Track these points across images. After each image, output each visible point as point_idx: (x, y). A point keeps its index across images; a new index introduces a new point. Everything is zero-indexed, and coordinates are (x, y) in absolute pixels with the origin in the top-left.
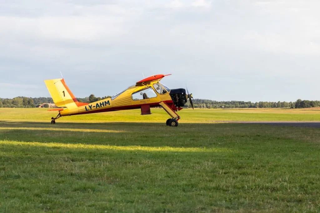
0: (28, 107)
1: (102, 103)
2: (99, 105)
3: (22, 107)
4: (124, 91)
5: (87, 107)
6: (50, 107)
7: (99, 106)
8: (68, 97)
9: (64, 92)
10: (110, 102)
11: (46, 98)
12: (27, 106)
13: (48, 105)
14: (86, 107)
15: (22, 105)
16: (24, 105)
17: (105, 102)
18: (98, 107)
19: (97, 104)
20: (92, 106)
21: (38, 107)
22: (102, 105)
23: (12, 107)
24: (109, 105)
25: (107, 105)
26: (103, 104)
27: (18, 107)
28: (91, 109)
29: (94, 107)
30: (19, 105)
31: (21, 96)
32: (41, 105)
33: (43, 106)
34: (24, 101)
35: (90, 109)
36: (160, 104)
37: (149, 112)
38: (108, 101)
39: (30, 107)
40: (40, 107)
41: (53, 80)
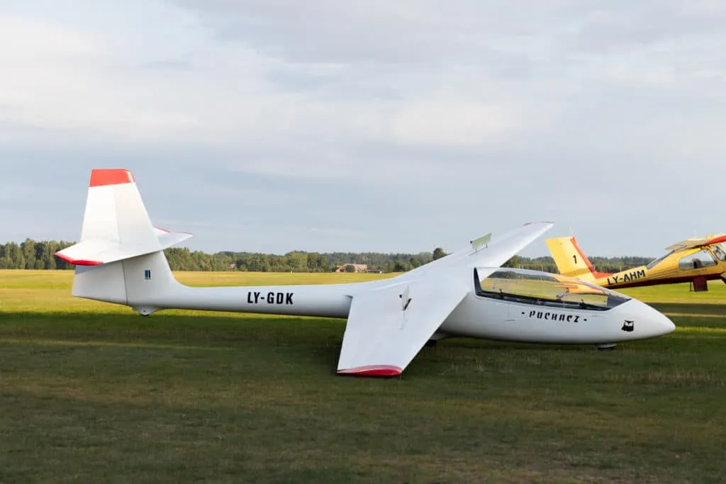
0: (317, 271)
1: (633, 274)
2: (629, 276)
3: (305, 271)
4: (665, 257)
5: (610, 280)
6: (356, 271)
7: (628, 278)
8: (582, 265)
9: (575, 257)
10: (646, 271)
11: (345, 255)
12: (315, 269)
13: (354, 267)
14: (608, 280)
15: (306, 268)
16: (310, 267)
17: (638, 272)
18: (627, 280)
19: (626, 275)
20: (618, 279)
21: (334, 270)
22: (634, 277)
23: (287, 271)
24: (644, 275)
25: (642, 277)
26: (635, 275)
27: (299, 272)
28: (616, 282)
29: (621, 279)
30: (301, 268)
31: (299, 250)
32: (341, 267)
33: (344, 269)
34: (309, 260)
35: (614, 282)
36: (722, 275)
37: (704, 288)
38: (643, 271)
39: (322, 272)
40: (338, 271)
41: (560, 239)
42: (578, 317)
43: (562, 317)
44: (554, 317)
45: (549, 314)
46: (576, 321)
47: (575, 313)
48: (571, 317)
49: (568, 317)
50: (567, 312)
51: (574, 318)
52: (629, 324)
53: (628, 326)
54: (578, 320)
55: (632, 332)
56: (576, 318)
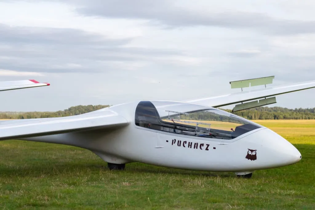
42: (208, 145)
43: (196, 146)
44: (190, 145)
45: (186, 142)
46: (207, 149)
47: (205, 141)
48: (202, 145)
49: (201, 145)
50: (200, 141)
51: (205, 146)
52: (252, 153)
53: (251, 155)
54: (208, 148)
55: (255, 160)
56: (207, 146)
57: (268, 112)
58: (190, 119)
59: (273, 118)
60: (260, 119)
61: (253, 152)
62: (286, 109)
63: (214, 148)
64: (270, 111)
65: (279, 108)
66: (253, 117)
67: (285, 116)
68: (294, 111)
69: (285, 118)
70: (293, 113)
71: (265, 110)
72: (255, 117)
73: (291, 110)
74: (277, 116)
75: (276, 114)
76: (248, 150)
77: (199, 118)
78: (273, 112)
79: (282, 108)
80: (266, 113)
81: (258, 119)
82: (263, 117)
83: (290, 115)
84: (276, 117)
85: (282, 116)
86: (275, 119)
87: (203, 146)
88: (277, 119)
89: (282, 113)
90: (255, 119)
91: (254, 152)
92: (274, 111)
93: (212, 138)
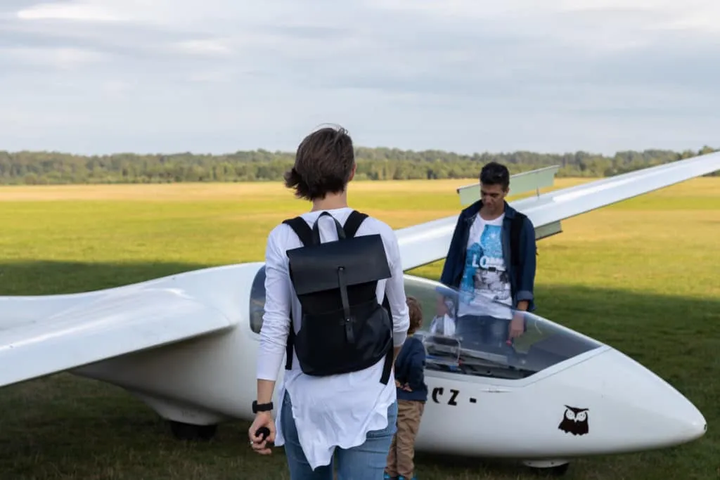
52: (576, 416)
53: (573, 420)
54: (456, 400)
55: (584, 435)
56: (452, 394)
57: (413, 162)
58: (239, 179)
59: (425, 175)
60: (396, 178)
61: (579, 414)
62: (453, 155)
63: (473, 400)
64: (419, 160)
65: (438, 152)
66: (380, 175)
67: (453, 171)
68: (473, 159)
69: (452, 175)
70: (469, 164)
71: (407, 158)
72: (384, 174)
73: (464, 158)
74: (434, 172)
75: (432, 166)
76: (566, 408)
77: (258, 176)
78: (424, 163)
79: (445, 153)
80: (411, 165)
81: (390, 179)
82: (403, 175)
83: (464, 169)
84: (431, 175)
85: (444, 173)
86: (429, 178)
87: (441, 393)
88: (436, 178)
89: (445, 165)
90: (385, 179)
91: (583, 413)
92: (428, 159)
93: (465, 373)
